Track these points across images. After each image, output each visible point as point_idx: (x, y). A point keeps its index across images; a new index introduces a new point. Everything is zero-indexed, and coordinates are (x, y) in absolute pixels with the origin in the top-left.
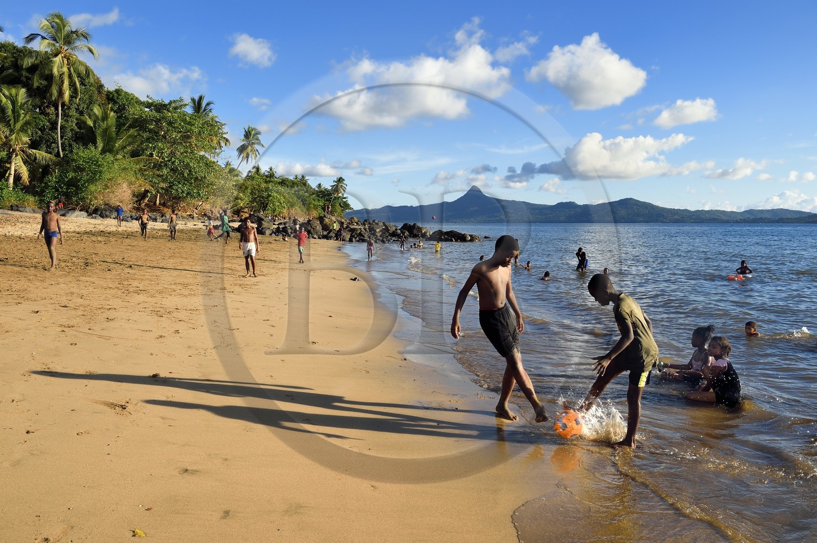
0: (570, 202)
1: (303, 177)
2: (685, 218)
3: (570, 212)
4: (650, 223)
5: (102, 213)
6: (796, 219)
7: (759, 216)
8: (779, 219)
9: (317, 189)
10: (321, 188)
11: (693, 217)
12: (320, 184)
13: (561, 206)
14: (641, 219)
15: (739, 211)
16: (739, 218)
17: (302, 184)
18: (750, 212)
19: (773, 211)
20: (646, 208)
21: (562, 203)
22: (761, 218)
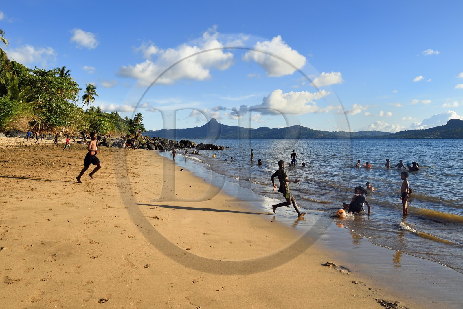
0: (266, 127)
1: (117, 112)
2: (327, 136)
3: (266, 133)
4: (309, 138)
5: (11, 134)
6: (383, 136)
7: (365, 135)
8: (375, 136)
9: (125, 120)
10: (127, 119)
11: (331, 135)
12: (127, 117)
13: (261, 129)
14: (304, 136)
15: (354, 132)
16: (354, 136)
17: (116, 117)
18: (360, 132)
19: (371, 132)
20: (306, 130)
21: (261, 128)
22: (366, 136)
